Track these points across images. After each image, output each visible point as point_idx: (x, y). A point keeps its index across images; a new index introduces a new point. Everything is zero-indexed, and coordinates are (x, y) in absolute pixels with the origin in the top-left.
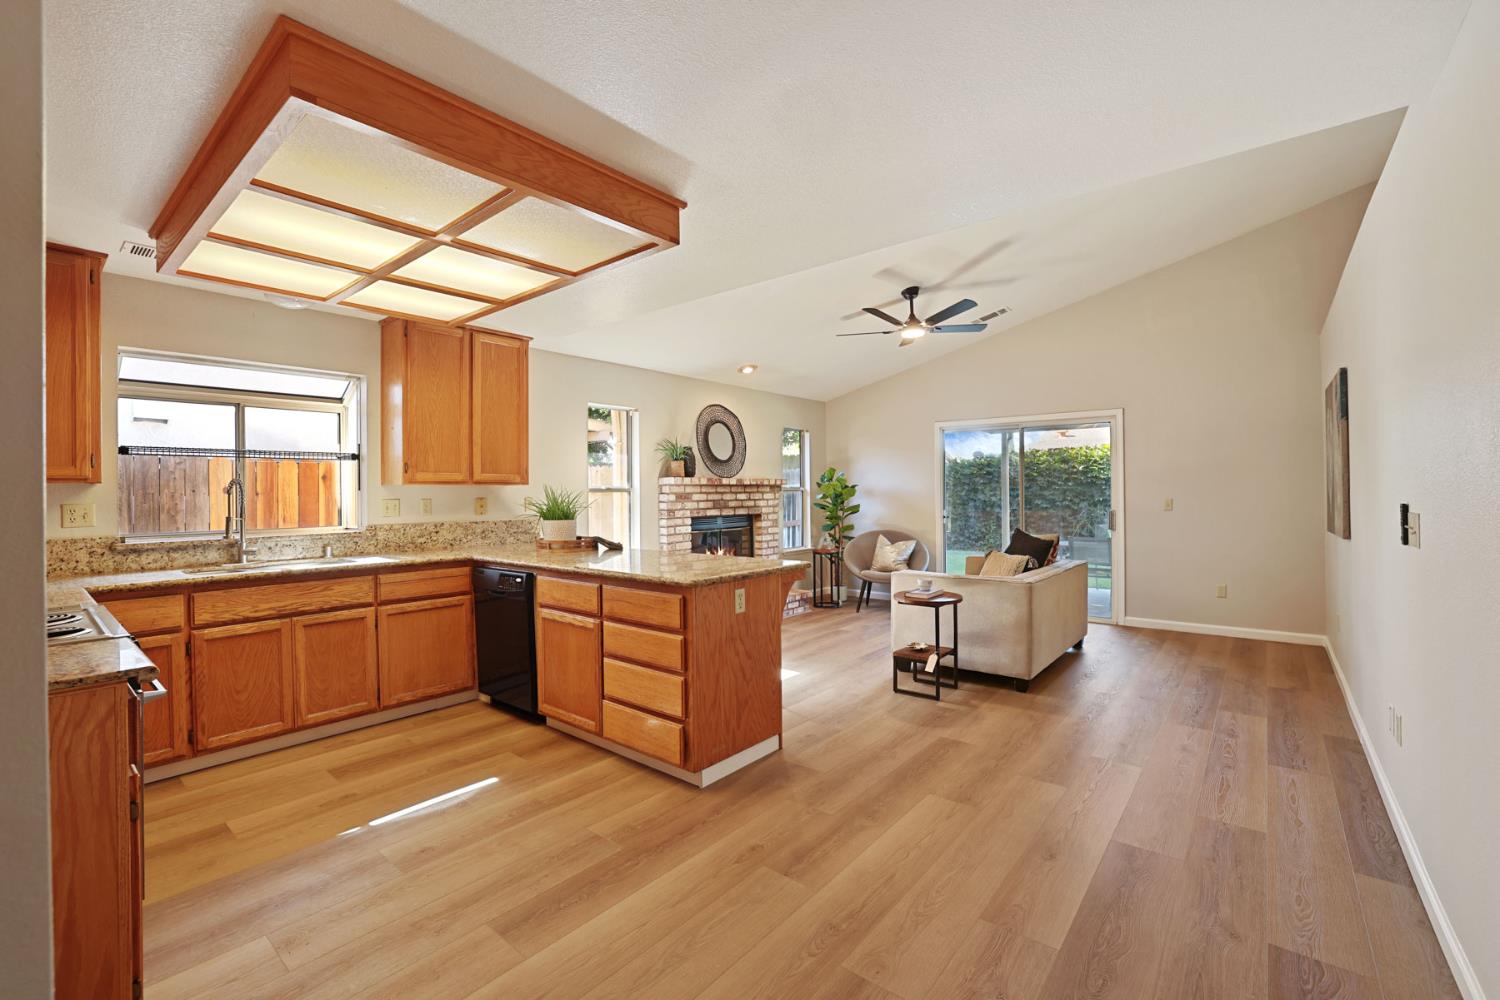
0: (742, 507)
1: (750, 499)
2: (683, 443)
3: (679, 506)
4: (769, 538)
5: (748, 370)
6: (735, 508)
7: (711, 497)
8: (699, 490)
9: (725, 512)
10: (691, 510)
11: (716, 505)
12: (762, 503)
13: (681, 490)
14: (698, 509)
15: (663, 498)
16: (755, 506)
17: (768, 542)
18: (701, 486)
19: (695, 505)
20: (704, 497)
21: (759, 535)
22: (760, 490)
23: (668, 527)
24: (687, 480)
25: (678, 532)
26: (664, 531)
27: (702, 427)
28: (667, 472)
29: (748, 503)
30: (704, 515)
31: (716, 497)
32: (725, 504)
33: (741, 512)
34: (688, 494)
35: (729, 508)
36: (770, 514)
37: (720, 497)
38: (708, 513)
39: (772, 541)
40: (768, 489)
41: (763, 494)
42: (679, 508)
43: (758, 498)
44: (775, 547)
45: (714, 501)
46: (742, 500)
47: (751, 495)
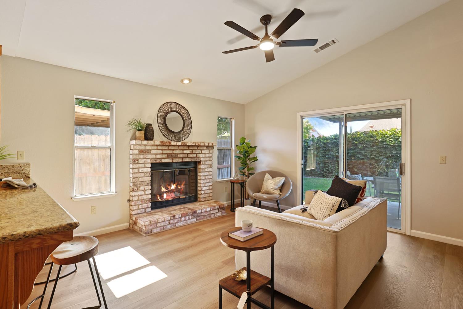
0: (188, 157)
1: (193, 153)
2: (145, 121)
3: (142, 156)
4: (206, 174)
5: (186, 82)
6: (182, 158)
7: (164, 152)
8: (156, 148)
9: (176, 160)
10: (151, 159)
11: (169, 156)
12: (201, 155)
13: (143, 148)
14: (156, 158)
15: (131, 152)
16: (196, 157)
17: (205, 176)
18: (157, 146)
19: (154, 156)
20: (160, 152)
21: (200, 172)
22: (199, 148)
23: (133, 168)
24: (145, 142)
25: (140, 171)
26: (131, 171)
27: (162, 114)
28: (134, 138)
29: (192, 155)
30: (161, 161)
31: (168, 152)
32: (175, 156)
33: (187, 160)
34: (148, 150)
35: (178, 158)
36: (206, 161)
37: (171, 152)
38: (164, 161)
39: (208, 175)
40: (205, 148)
41: (201, 150)
42: (141, 158)
43: (198, 153)
44: (210, 179)
45: (167, 154)
46: (187, 154)
47: (193, 151)
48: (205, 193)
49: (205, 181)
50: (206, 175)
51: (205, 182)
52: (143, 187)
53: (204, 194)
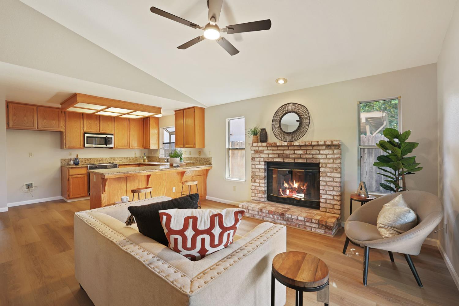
0: (301, 158)
1: (306, 154)
5: (281, 82)
6: (294, 158)
7: (275, 152)
10: (264, 158)
11: (279, 156)
12: (320, 156)
14: (268, 157)
16: (313, 158)
17: (326, 182)
20: (271, 152)
22: (314, 148)
25: (256, 167)
26: (251, 166)
29: (306, 156)
30: (272, 161)
31: (278, 152)
32: (287, 156)
33: (300, 161)
34: (261, 150)
35: (289, 158)
36: (329, 163)
37: (282, 152)
38: (275, 160)
39: (331, 182)
40: (324, 148)
41: (319, 150)
42: (257, 157)
43: (314, 153)
44: (335, 186)
45: (279, 154)
46: (301, 154)
47: (307, 151)
48: (326, 203)
49: (327, 188)
50: (329, 181)
51: (326, 189)
52: (258, 180)
53: (324, 203)
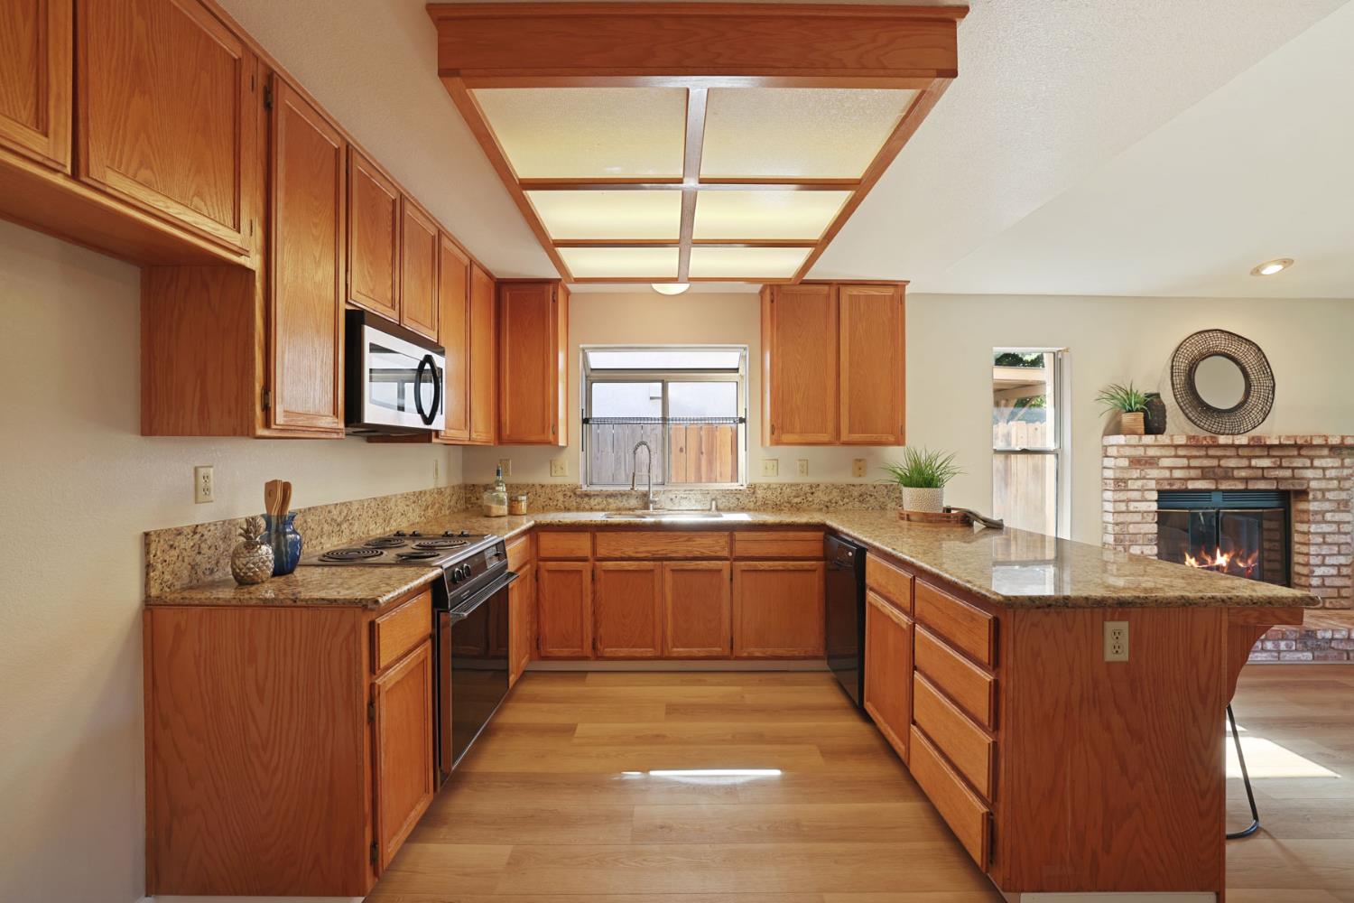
0: (1264, 478)
1: (1280, 467)
2: (1143, 388)
3: (1136, 474)
4: (1325, 528)
5: (1272, 269)
6: (1246, 480)
7: (1194, 463)
8: (1173, 453)
9: (1225, 486)
10: (1158, 480)
11: (1205, 473)
12: (1309, 474)
13: (1140, 452)
14: (1171, 479)
15: (1109, 462)
16: (1293, 477)
17: (1324, 535)
18: (1177, 447)
19: (1166, 474)
20: (1184, 462)
21: (1302, 522)
22: (1304, 452)
23: (1115, 501)
24: (1149, 439)
25: (1131, 509)
26: (1109, 507)
27: (1183, 365)
28: (1115, 428)
29: (1277, 473)
30: (1184, 487)
31: (1206, 463)
32: (1226, 472)
33: (1262, 485)
34: (1152, 457)
35: (1234, 478)
36: (1329, 490)
37: (1214, 463)
38: (1191, 485)
39: (1334, 534)
40: (1326, 452)
41: (1312, 458)
42: (1134, 477)
43: (1300, 465)
44: (1343, 544)
45: (1202, 468)
46: (1263, 468)
47: (1283, 460)
48: (1323, 585)
49: (1325, 550)
50: (1329, 533)
51: (1323, 553)
52: (1138, 547)
53: (1318, 587)
